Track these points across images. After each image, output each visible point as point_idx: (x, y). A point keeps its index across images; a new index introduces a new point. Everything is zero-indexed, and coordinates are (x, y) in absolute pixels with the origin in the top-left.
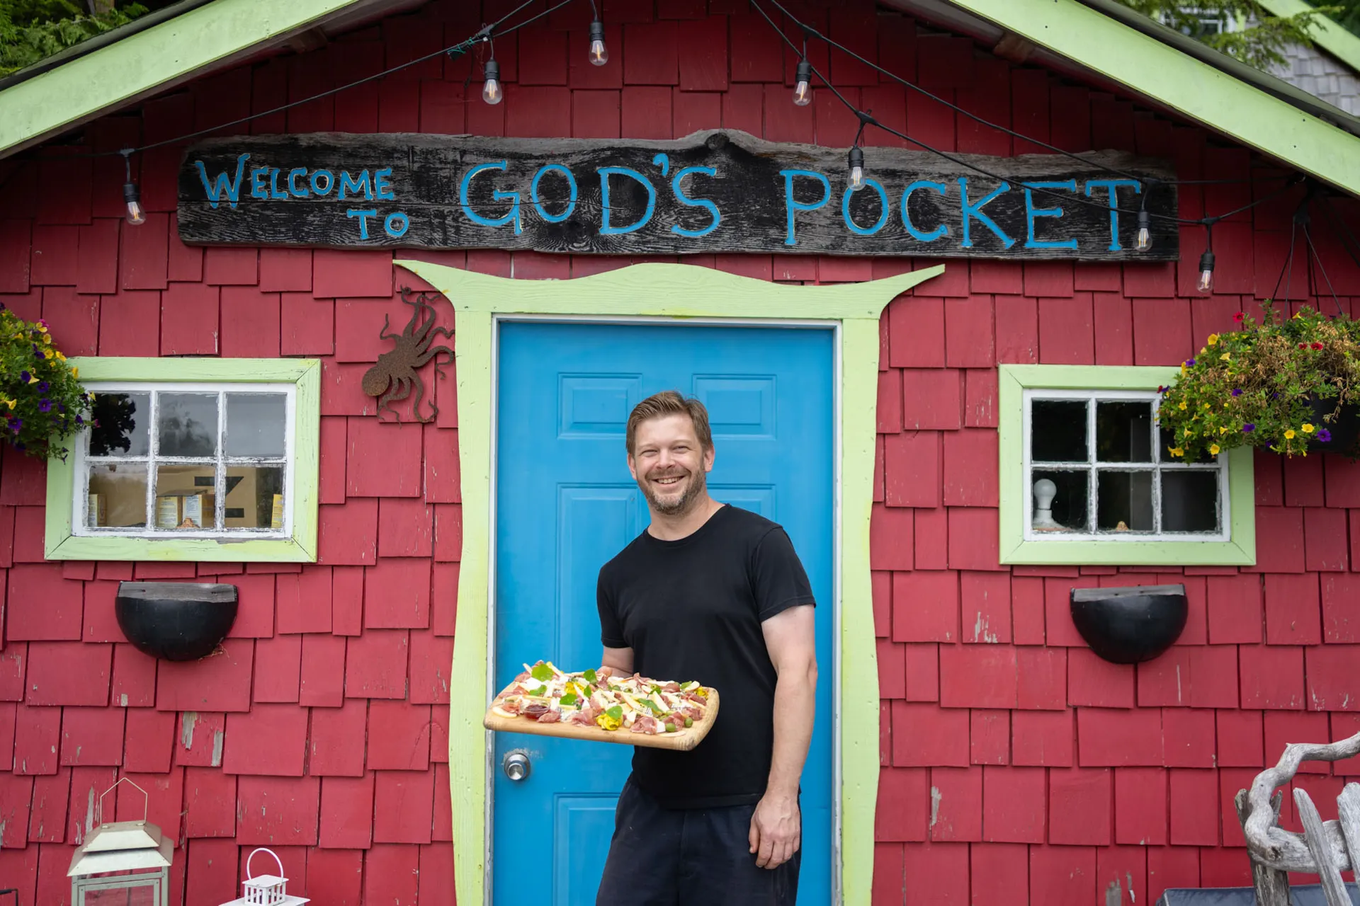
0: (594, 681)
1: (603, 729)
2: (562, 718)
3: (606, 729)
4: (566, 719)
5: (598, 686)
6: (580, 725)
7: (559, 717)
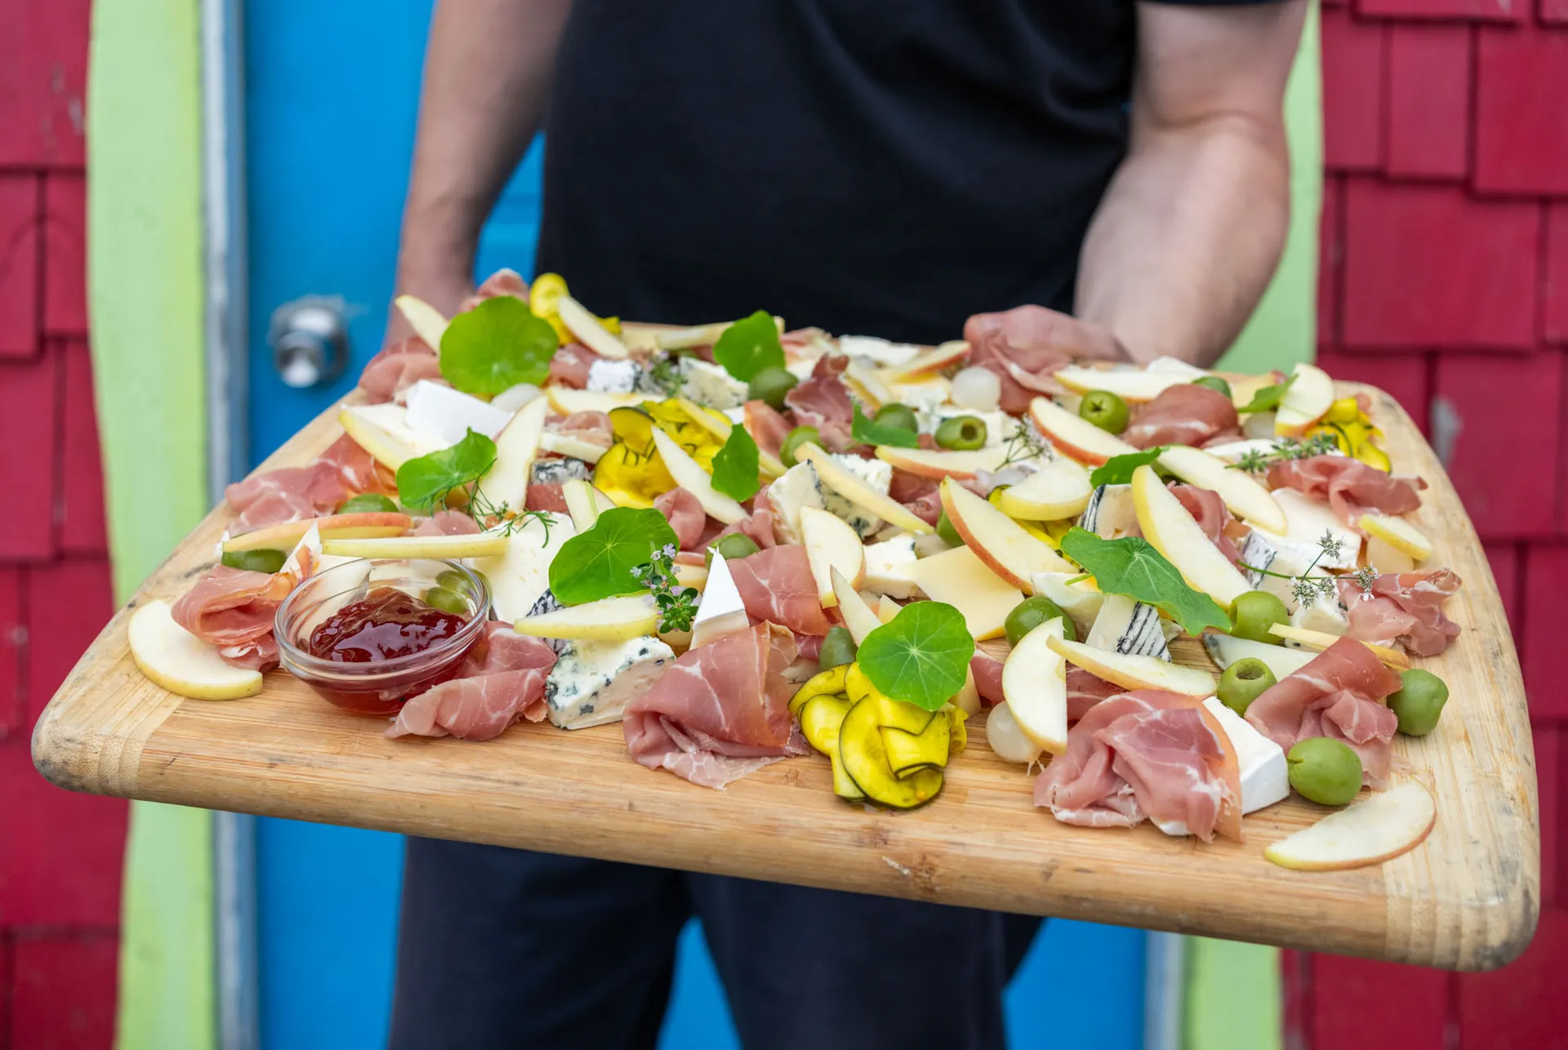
0: (770, 379)
1: (847, 802)
2: (561, 700)
3: (865, 802)
4: (587, 710)
5: (798, 411)
6: (690, 759)
7: (543, 694)
